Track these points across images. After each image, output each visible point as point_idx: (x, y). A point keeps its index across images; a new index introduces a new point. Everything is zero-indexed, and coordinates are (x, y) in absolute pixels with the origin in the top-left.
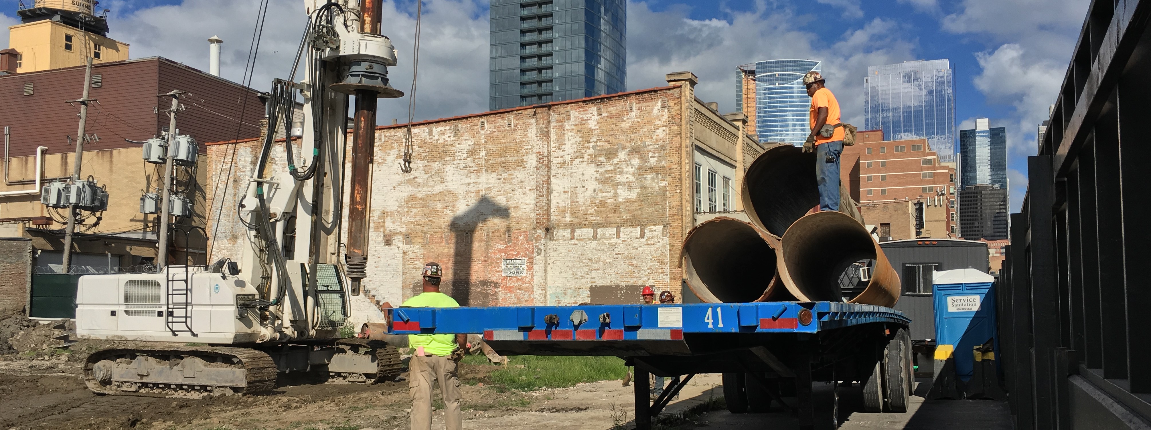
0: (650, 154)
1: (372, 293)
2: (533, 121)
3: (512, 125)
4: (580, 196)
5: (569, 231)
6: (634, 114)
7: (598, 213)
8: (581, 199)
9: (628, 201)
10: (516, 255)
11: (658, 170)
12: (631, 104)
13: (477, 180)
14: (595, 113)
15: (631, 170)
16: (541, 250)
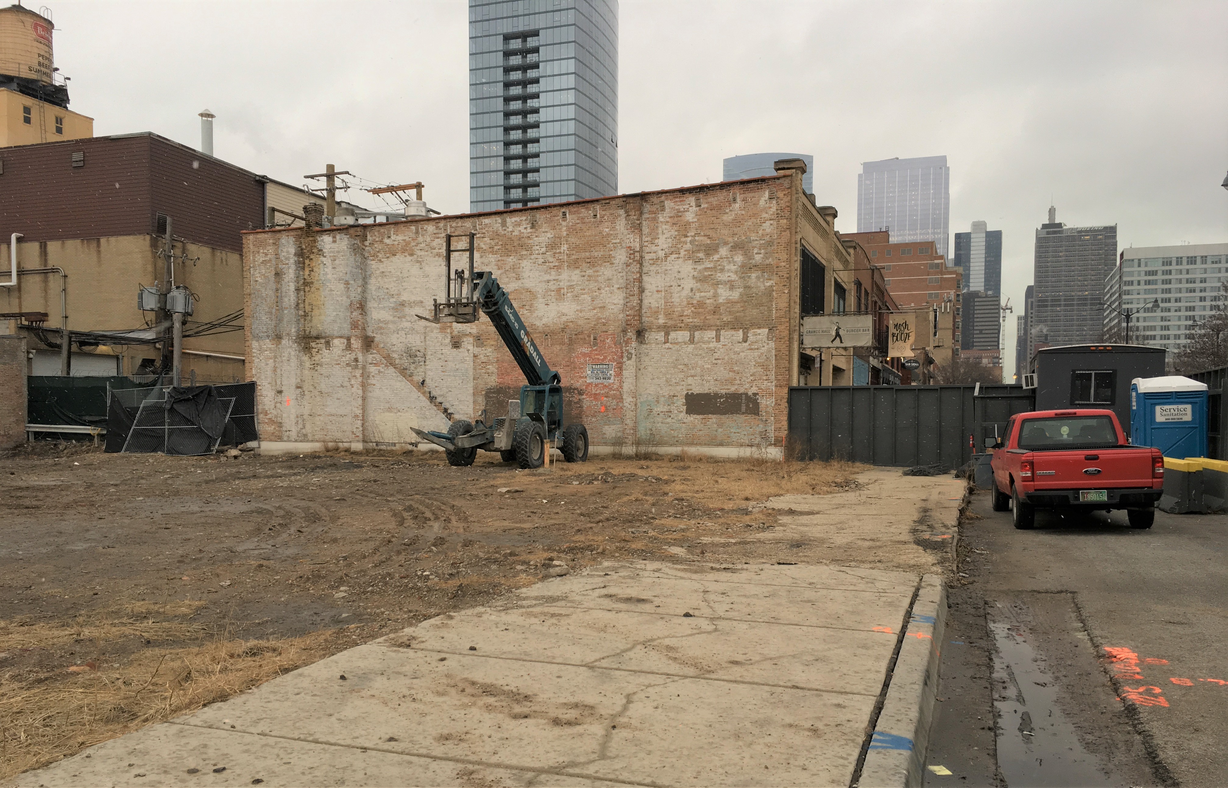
0: (756, 251)
1: (439, 400)
2: (622, 212)
3: (598, 216)
4: (675, 295)
5: (663, 333)
6: (737, 206)
7: (696, 314)
8: (676, 299)
9: (730, 302)
10: (603, 360)
11: (764, 268)
12: (734, 194)
13: (557, 277)
14: (693, 203)
15: (733, 268)
16: (631, 354)
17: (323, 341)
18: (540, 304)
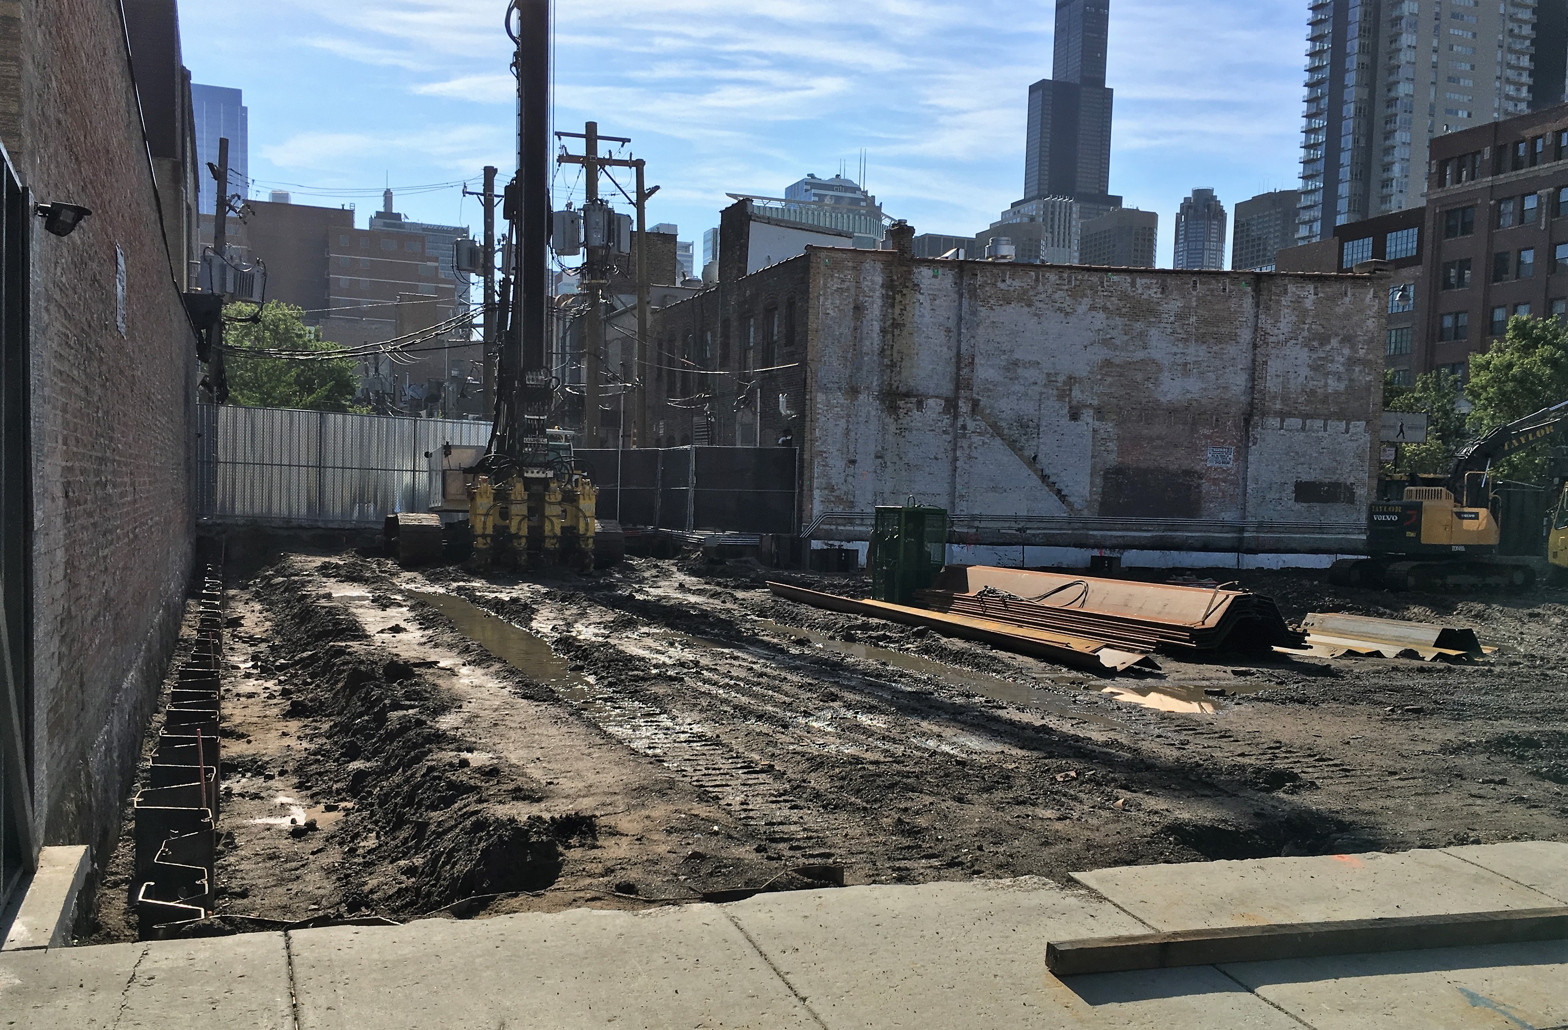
0: (1360, 346)
1: (1051, 480)
3: (1225, 290)
4: (1292, 381)
5: (1279, 419)
6: (1347, 300)
7: (1308, 402)
8: (1292, 386)
9: (1336, 392)
10: (1223, 443)
11: (1365, 363)
12: (1346, 287)
13: (1184, 351)
14: (1312, 291)
15: (1341, 360)
17: (914, 400)
18: (1165, 377)
